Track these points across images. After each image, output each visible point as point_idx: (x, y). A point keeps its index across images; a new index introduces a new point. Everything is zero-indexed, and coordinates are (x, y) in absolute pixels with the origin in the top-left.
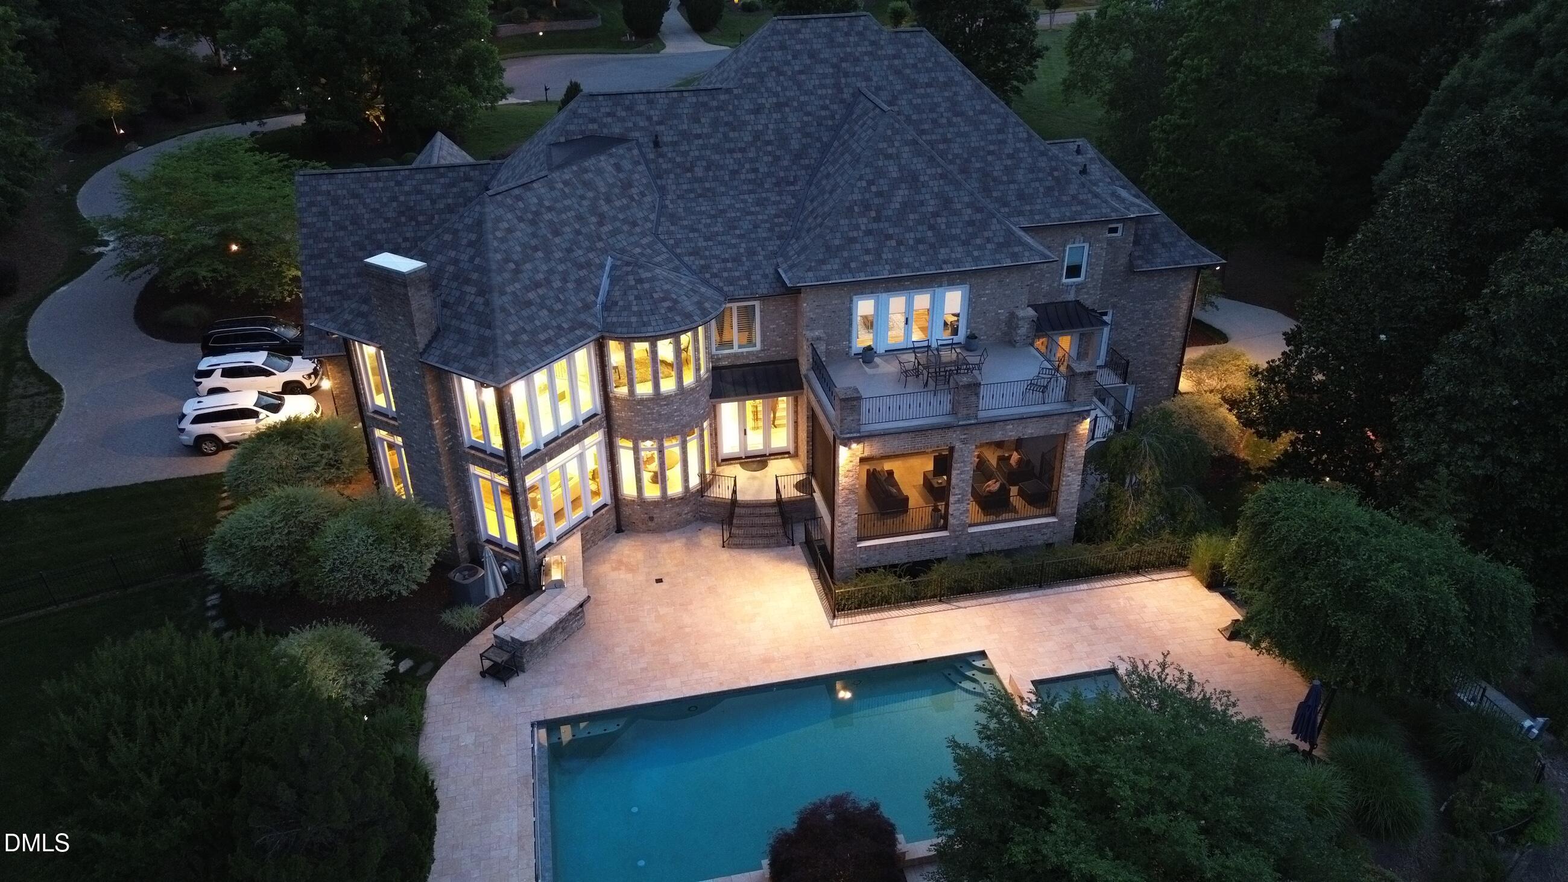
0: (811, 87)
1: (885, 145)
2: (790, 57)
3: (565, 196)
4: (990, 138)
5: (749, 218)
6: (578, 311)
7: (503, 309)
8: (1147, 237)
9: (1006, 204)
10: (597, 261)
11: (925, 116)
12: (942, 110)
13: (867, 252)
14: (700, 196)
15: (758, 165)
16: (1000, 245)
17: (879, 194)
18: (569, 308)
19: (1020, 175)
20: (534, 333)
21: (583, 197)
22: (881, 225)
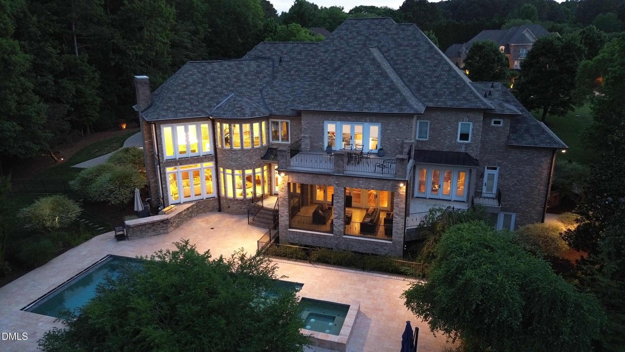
3: (226, 70)
4: (429, 68)
5: (302, 89)
6: (205, 107)
10: (226, 93)
11: (400, 58)
12: (409, 56)
13: (332, 101)
14: (289, 81)
15: (317, 72)
16: (397, 105)
18: (201, 105)
20: (178, 109)
21: (234, 72)
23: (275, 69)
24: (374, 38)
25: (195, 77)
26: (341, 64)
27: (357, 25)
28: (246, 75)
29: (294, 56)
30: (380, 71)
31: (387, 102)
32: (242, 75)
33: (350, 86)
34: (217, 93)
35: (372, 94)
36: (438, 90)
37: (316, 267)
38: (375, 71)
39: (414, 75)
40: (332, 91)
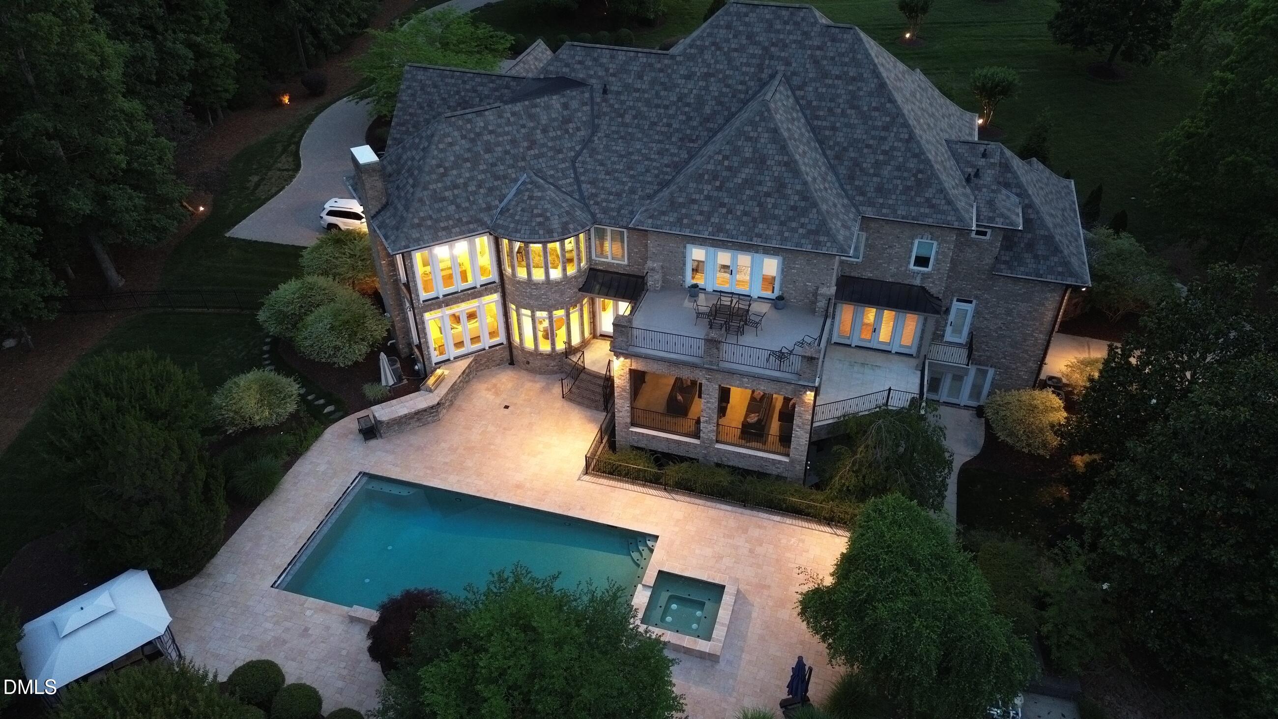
0: (739, 64)
1: (750, 128)
2: (731, 36)
3: (508, 123)
4: (873, 133)
5: (646, 163)
6: (481, 210)
7: (421, 200)
8: (1022, 245)
9: (863, 194)
10: (514, 176)
11: (824, 104)
12: (841, 101)
13: (701, 213)
14: (622, 138)
15: (673, 121)
16: (810, 232)
17: (729, 169)
18: (475, 207)
19: (886, 171)
20: (437, 221)
21: (524, 126)
22: (720, 194)
23: (596, 108)
24: (778, 54)
25: (457, 148)
26: (716, 108)
27: (747, 19)
28: (545, 131)
29: (630, 81)
30: (786, 158)
31: (794, 225)
32: (538, 131)
33: (732, 185)
34: (497, 178)
35: (770, 206)
36: (885, 181)
37: (674, 499)
38: (776, 158)
39: (845, 145)
40: (701, 191)
